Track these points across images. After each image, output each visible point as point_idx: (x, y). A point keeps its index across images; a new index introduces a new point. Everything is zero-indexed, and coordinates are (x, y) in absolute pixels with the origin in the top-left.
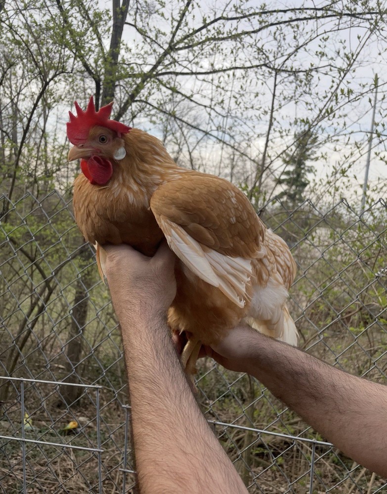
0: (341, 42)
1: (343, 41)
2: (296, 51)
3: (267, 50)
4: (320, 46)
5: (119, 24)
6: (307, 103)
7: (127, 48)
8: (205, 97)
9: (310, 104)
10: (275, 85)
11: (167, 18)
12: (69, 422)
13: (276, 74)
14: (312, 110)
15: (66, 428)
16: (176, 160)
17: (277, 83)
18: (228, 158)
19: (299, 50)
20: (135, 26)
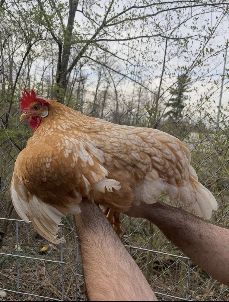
0: (206, 20)
1: (207, 20)
2: (179, 26)
3: (162, 26)
4: (193, 23)
5: (73, 11)
6: (185, 58)
7: (78, 25)
8: (124, 54)
9: (187, 58)
10: (166, 47)
11: (102, 7)
12: (42, 247)
13: (167, 40)
14: (188, 61)
15: (41, 251)
16: (106, 92)
17: (167, 45)
18: (137, 91)
19: (180, 26)
20: (82, 12)
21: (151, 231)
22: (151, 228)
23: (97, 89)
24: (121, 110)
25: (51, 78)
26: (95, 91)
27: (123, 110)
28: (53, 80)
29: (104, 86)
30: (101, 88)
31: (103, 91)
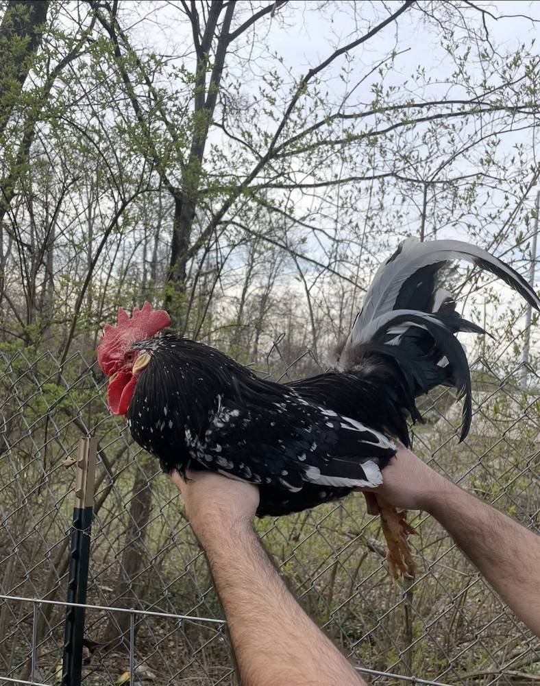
0: (516, 147)
1: (519, 146)
2: (453, 158)
6: (469, 226)
7: (221, 155)
8: (325, 216)
9: (474, 227)
10: (425, 203)
11: (276, 118)
12: (121, 672)
13: (426, 188)
14: (474, 234)
15: (118, 682)
16: (265, 298)
17: (427, 200)
18: (336, 294)
19: (456, 158)
20: (222, 126)
21: (407, 634)
22: (407, 626)
23: (245, 290)
24: (299, 338)
25: (140, 267)
26: (240, 296)
27: (305, 337)
28: (146, 271)
29: (261, 283)
30: (254, 289)
31: (257, 295)
